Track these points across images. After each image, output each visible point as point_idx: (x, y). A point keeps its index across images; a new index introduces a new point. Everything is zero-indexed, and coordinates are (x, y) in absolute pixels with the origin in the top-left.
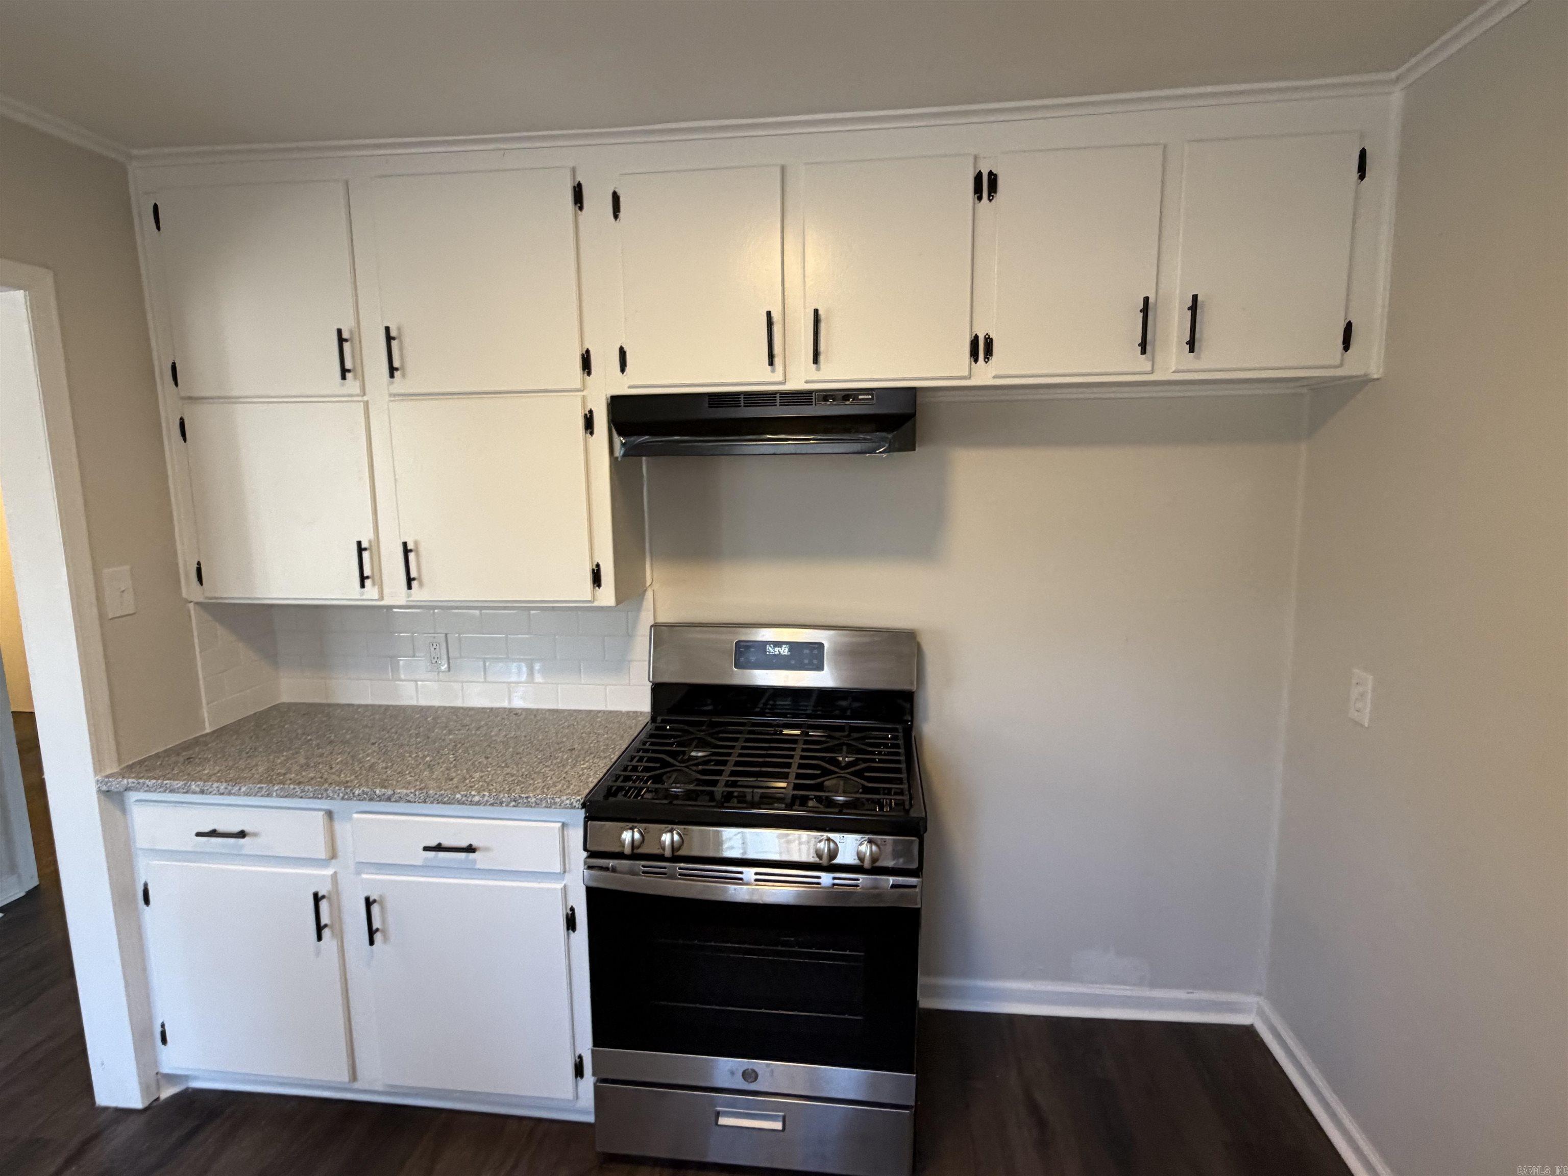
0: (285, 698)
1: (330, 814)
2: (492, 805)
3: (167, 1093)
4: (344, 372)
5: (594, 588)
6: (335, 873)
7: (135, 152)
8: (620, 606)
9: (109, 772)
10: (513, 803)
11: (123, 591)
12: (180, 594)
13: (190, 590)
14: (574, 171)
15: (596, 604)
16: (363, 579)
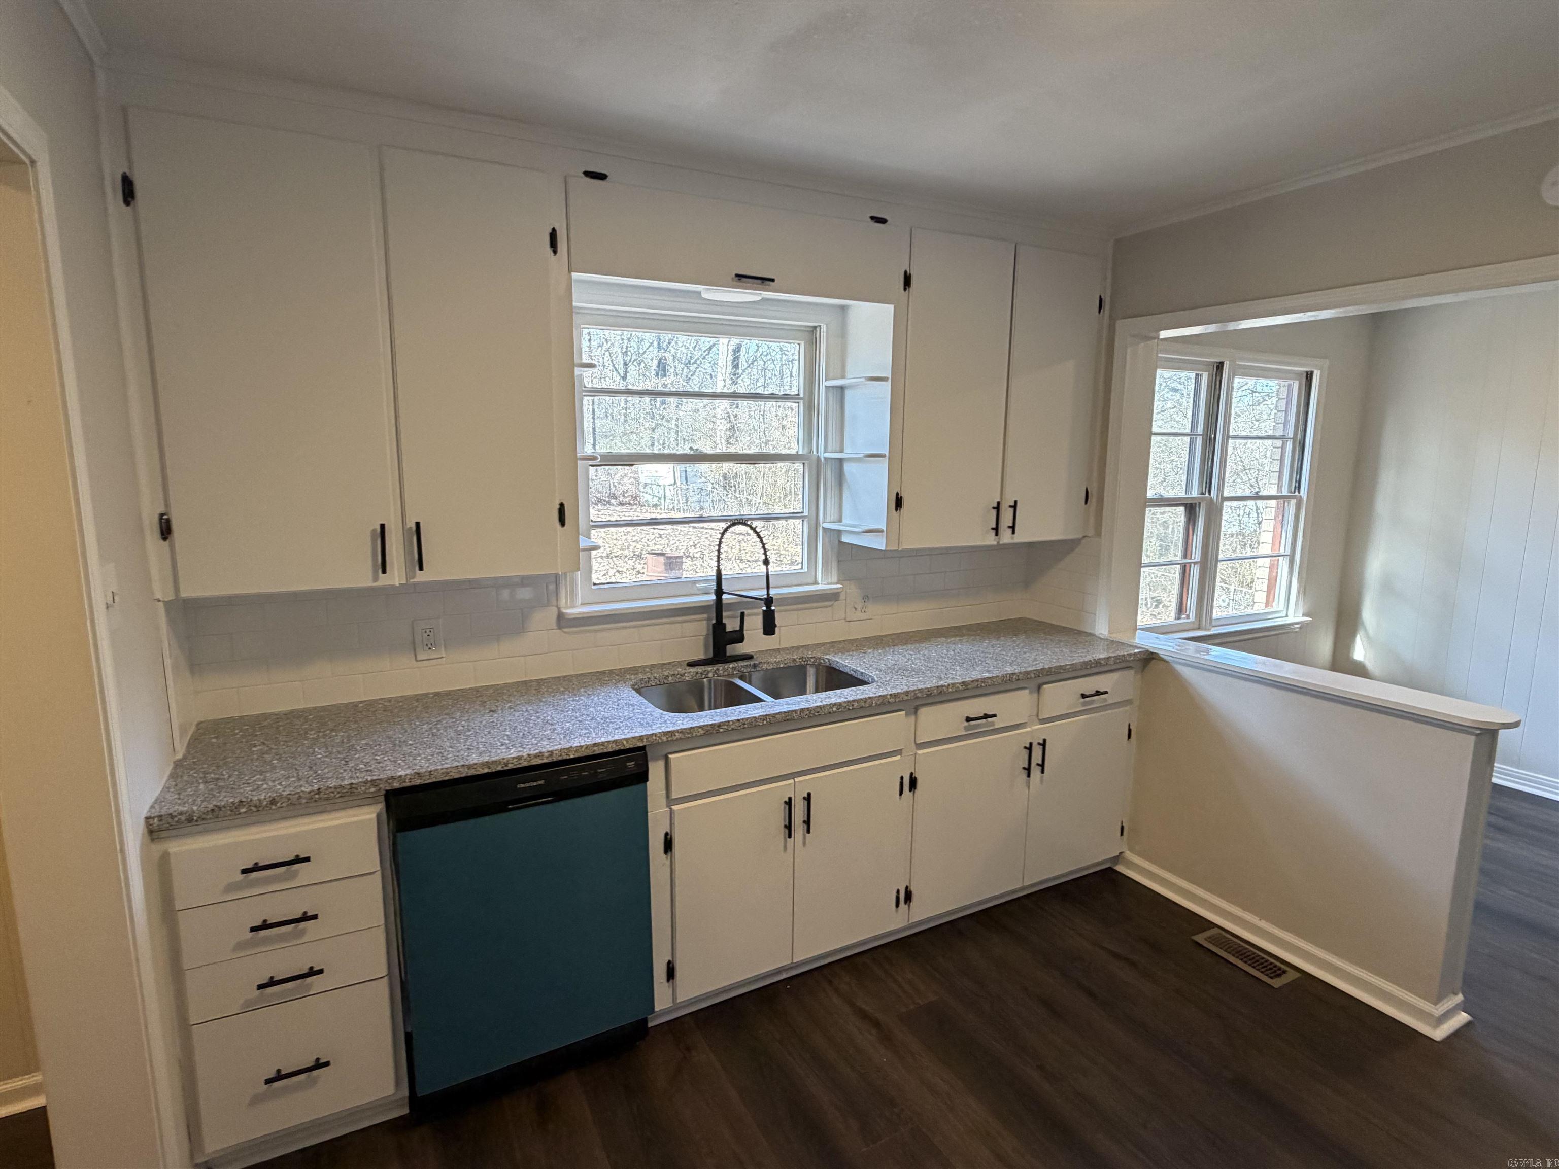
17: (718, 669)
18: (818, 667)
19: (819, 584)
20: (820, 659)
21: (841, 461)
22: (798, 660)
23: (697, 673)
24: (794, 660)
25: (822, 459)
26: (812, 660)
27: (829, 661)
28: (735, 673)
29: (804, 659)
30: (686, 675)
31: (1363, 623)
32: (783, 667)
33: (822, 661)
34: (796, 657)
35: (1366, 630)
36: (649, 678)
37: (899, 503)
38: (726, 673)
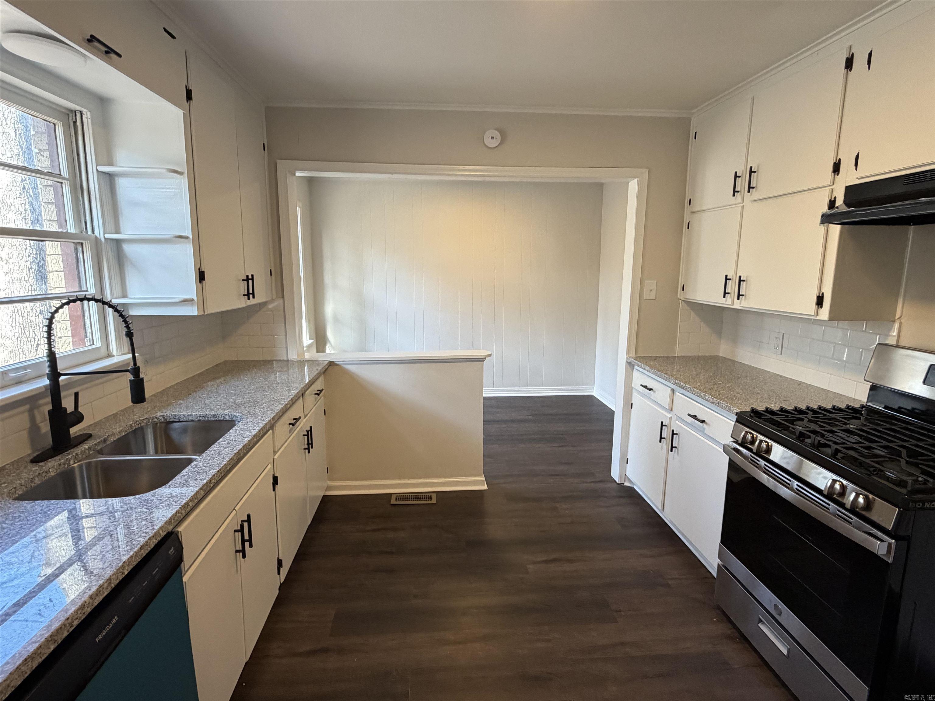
0: (721, 354)
1: (673, 391)
2: (711, 402)
3: (627, 484)
4: (735, 192)
5: (818, 308)
6: (671, 417)
7: (693, 111)
8: (830, 322)
9: (631, 355)
10: (717, 404)
11: (651, 290)
12: (677, 295)
13: (681, 295)
14: (850, 47)
15: (818, 318)
16: (725, 293)
17: (77, 454)
18: (155, 425)
19: (114, 356)
20: (153, 418)
21: (118, 242)
22: (133, 425)
23: (60, 465)
24: (131, 426)
25: (103, 240)
26: (145, 421)
27: (164, 418)
28: (91, 453)
29: (138, 423)
30: (51, 470)
31: (329, 341)
32: (125, 435)
33: (155, 420)
34: (131, 423)
35: (330, 343)
36: (15, 488)
37: (201, 276)
38: (84, 456)
